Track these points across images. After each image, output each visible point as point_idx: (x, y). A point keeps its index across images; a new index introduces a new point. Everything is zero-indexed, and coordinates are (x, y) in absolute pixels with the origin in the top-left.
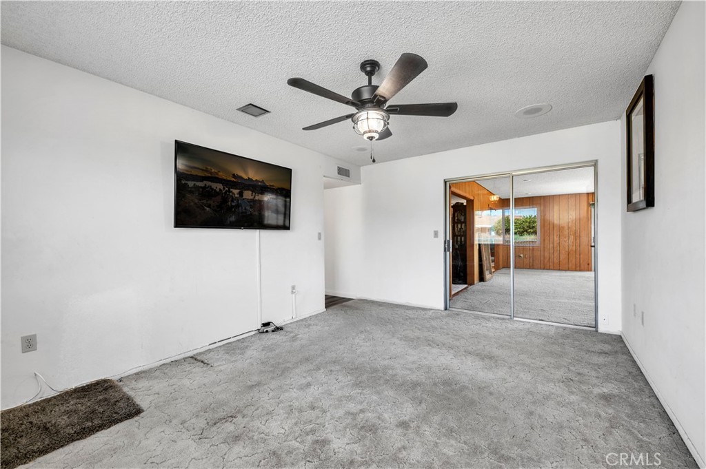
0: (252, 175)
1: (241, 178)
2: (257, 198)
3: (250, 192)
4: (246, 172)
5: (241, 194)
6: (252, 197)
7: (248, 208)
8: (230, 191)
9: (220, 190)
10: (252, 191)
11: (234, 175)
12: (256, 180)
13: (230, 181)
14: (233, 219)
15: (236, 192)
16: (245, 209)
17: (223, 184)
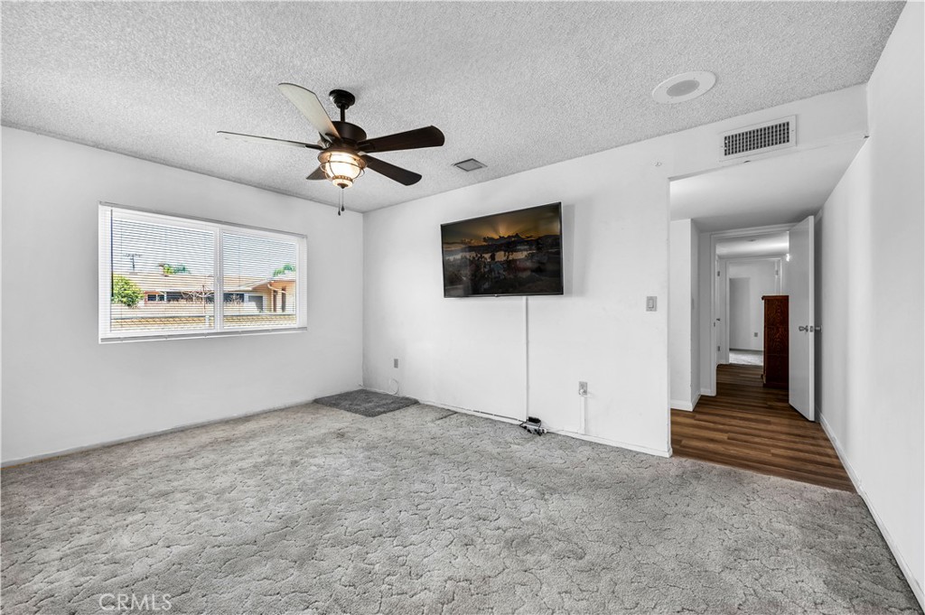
0: (504, 231)
1: (492, 239)
2: (511, 258)
3: (503, 253)
4: (496, 231)
5: (493, 257)
6: (505, 258)
7: (501, 271)
8: (482, 257)
9: (474, 258)
10: (505, 251)
11: (484, 238)
12: (509, 237)
13: (482, 246)
14: (486, 286)
15: (487, 256)
16: (499, 273)
17: (475, 251)
